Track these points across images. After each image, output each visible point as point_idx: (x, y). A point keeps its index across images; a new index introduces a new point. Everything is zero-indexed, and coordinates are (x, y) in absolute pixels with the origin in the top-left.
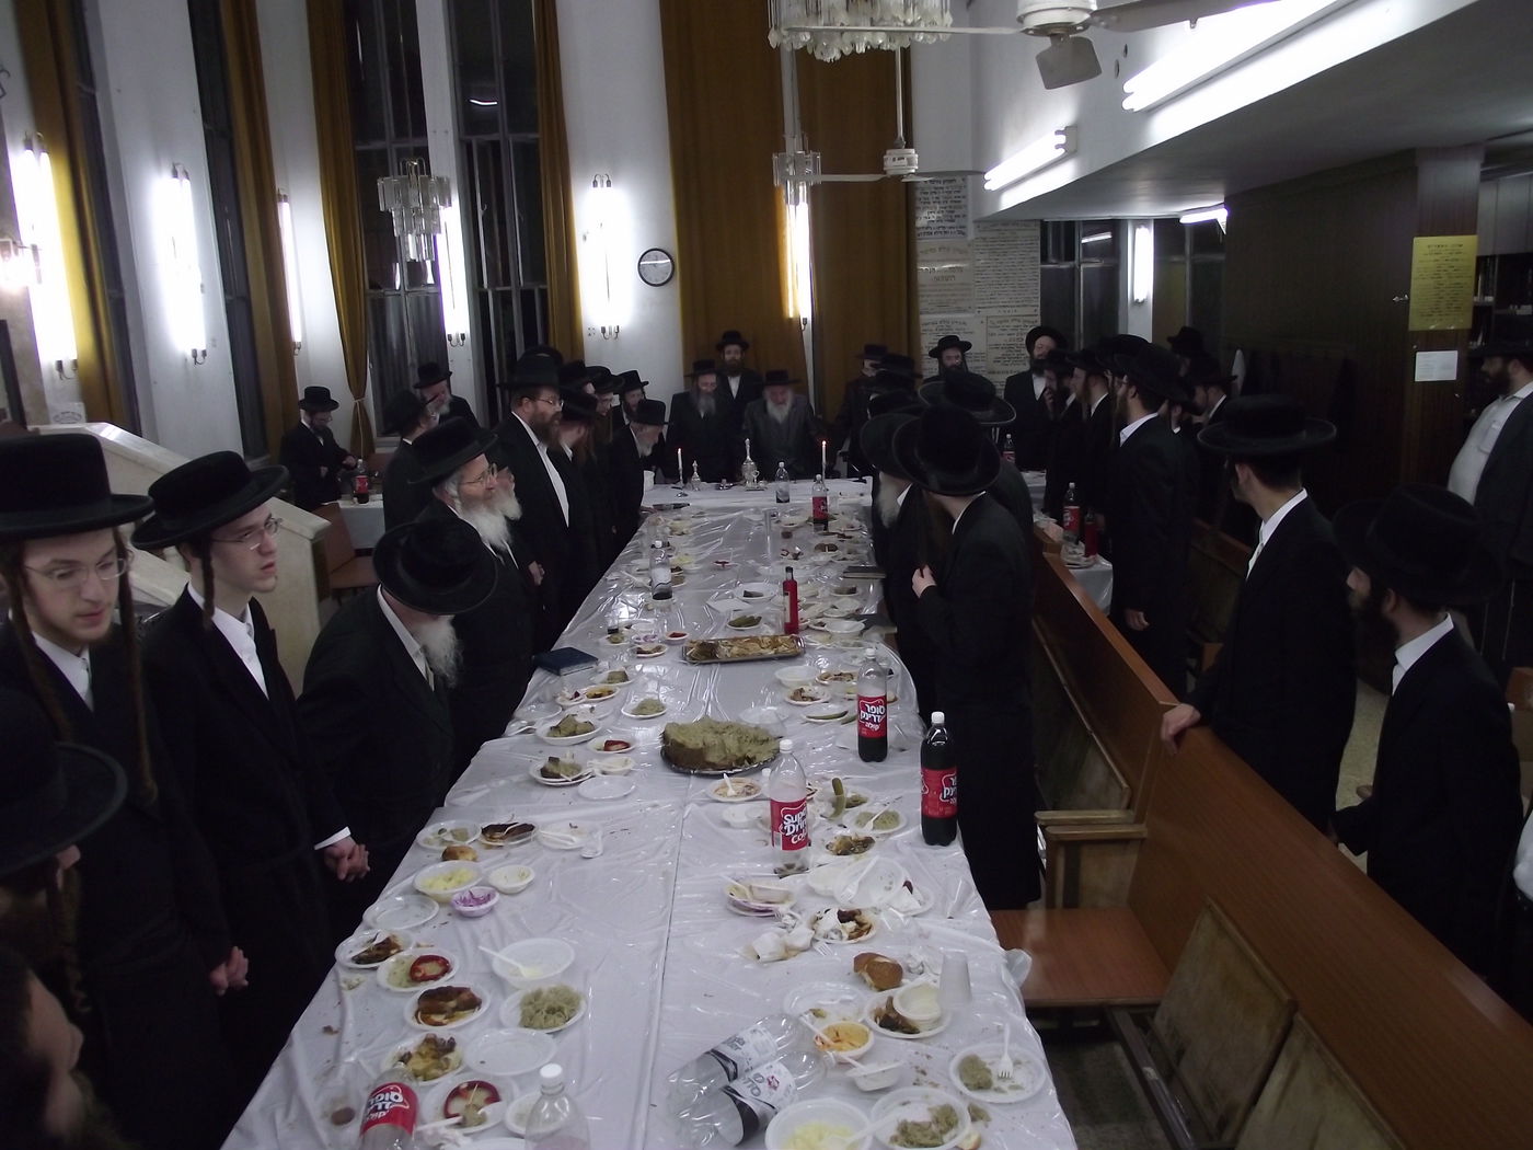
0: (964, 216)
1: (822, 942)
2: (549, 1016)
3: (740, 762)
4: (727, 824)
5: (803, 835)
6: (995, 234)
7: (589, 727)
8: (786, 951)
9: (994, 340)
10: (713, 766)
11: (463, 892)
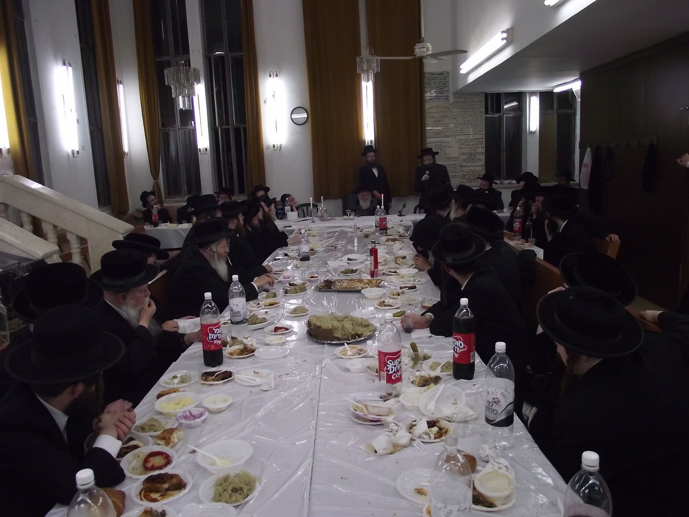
0: (448, 91)
1: (418, 441)
2: (233, 494)
3: (353, 337)
4: (348, 370)
5: (399, 374)
6: (463, 100)
7: (264, 320)
8: (394, 447)
9: (462, 151)
10: (338, 339)
11: (185, 411)
